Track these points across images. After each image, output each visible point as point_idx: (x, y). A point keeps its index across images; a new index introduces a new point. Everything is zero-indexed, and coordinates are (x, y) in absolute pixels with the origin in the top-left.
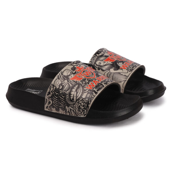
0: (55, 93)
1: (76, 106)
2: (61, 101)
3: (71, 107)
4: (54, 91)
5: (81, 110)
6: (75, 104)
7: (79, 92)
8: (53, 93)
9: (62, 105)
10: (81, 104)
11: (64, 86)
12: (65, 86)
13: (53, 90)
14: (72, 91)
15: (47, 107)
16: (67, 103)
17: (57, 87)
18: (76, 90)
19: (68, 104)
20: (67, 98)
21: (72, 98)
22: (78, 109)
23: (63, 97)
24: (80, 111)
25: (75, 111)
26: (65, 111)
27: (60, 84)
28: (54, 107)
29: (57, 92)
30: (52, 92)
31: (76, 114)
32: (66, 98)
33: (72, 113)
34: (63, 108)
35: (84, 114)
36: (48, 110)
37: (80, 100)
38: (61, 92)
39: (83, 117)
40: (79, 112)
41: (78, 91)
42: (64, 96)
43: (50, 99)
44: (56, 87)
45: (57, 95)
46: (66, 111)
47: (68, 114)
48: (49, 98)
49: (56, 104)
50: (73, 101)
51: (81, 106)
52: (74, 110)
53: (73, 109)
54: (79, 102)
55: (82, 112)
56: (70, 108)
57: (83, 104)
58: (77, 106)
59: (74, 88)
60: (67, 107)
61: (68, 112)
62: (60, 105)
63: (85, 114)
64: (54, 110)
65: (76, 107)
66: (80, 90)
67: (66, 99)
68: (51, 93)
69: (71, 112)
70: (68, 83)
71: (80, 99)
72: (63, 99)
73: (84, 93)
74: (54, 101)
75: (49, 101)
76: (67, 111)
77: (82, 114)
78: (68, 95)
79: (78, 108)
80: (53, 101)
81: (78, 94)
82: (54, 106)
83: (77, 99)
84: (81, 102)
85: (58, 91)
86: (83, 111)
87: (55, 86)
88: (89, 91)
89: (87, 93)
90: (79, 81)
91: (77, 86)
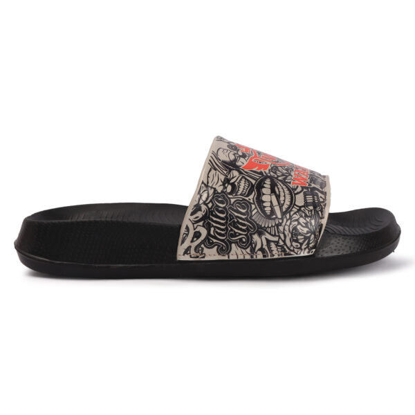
0: (217, 206)
1: (284, 229)
2: (238, 222)
3: (270, 234)
4: (211, 201)
5: (299, 237)
6: (280, 224)
7: (282, 194)
8: (210, 205)
9: (240, 234)
10: (297, 220)
11: (236, 183)
12: (238, 183)
13: (207, 199)
14: (264, 194)
15: (187, 252)
16: (257, 225)
17: (220, 189)
18: (273, 191)
19: (260, 227)
20: (253, 213)
21: (268, 210)
22: (290, 235)
23: (243, 211)
24: (297, 241)
25: (281, 243)
26: (248, 250)
27: (225, 180)
28: (211, 245)
29: (222, 202)
30: (206, 205)
31: (285, 251)
32: (251, 212)
33: (271, 251)
34: (244, 243)
35: (308, 247)
36: (191, 257)
37: (292, 213)
38: (232, 200)
39: (306, 254)
40: (294, 244)
41: (278, 193)
42: (244, 209)
43: (201, 223)
44: (215, 189)
45: (224, 208)
46: (253, 250)
47: (260, 256)
48: (197, 222)
49: (220, 234)
50: (274, 219)
51: (299, 227)
52: (280, 241)
53: (276, 239)
54: (290, 216)
55: (304, 241)
56: (266, 239)
57: (305, 221)
58: (287, 228)
59: (264, 187)
60: (256, 237)
61: (262, 249)
62: (235, 235)
63: (311, 245)
64: (211, 255)
65: (286, 233)
66: (281, 190)
67: (251, 216)
68: (204, 207)
69: (269, 248)
70: (243, 177)
71: (291, 210)
72: (244, 217)
73: (295, 194)
74: (212, 229)
75: (197, 230)
76: (259, 246)
77: (303, 247)
78: (254, 204)
79: (292, 234)
80: (208, 227)
81: (282, 198)
82: (213, 243)
83: (284, 210)
84: (296, 217)
85: (224, 198)
86: (305, 238)
87: (212, 188)
88: (305, 190)
89: (302, 193)
90: (267, 171)
91: (268, 182)
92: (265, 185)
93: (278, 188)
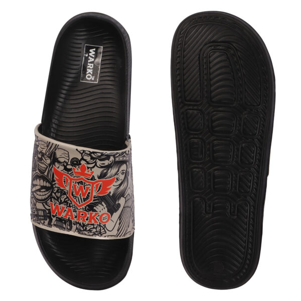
7: (41, 194)
11: (43, 161)
12: (43, 163)
14: (40, 180)
18: (43, 187)
27: (43, 153)
41: (42, 191)
66: (44, 193)
70: (47, 167)
73: (43, 203)
81: (39, 193)
88: (47, 211)
89: (44, 209)
90: (57, 185)
91: (48, 185)
92: (45, 182)
93: (45, 191)
